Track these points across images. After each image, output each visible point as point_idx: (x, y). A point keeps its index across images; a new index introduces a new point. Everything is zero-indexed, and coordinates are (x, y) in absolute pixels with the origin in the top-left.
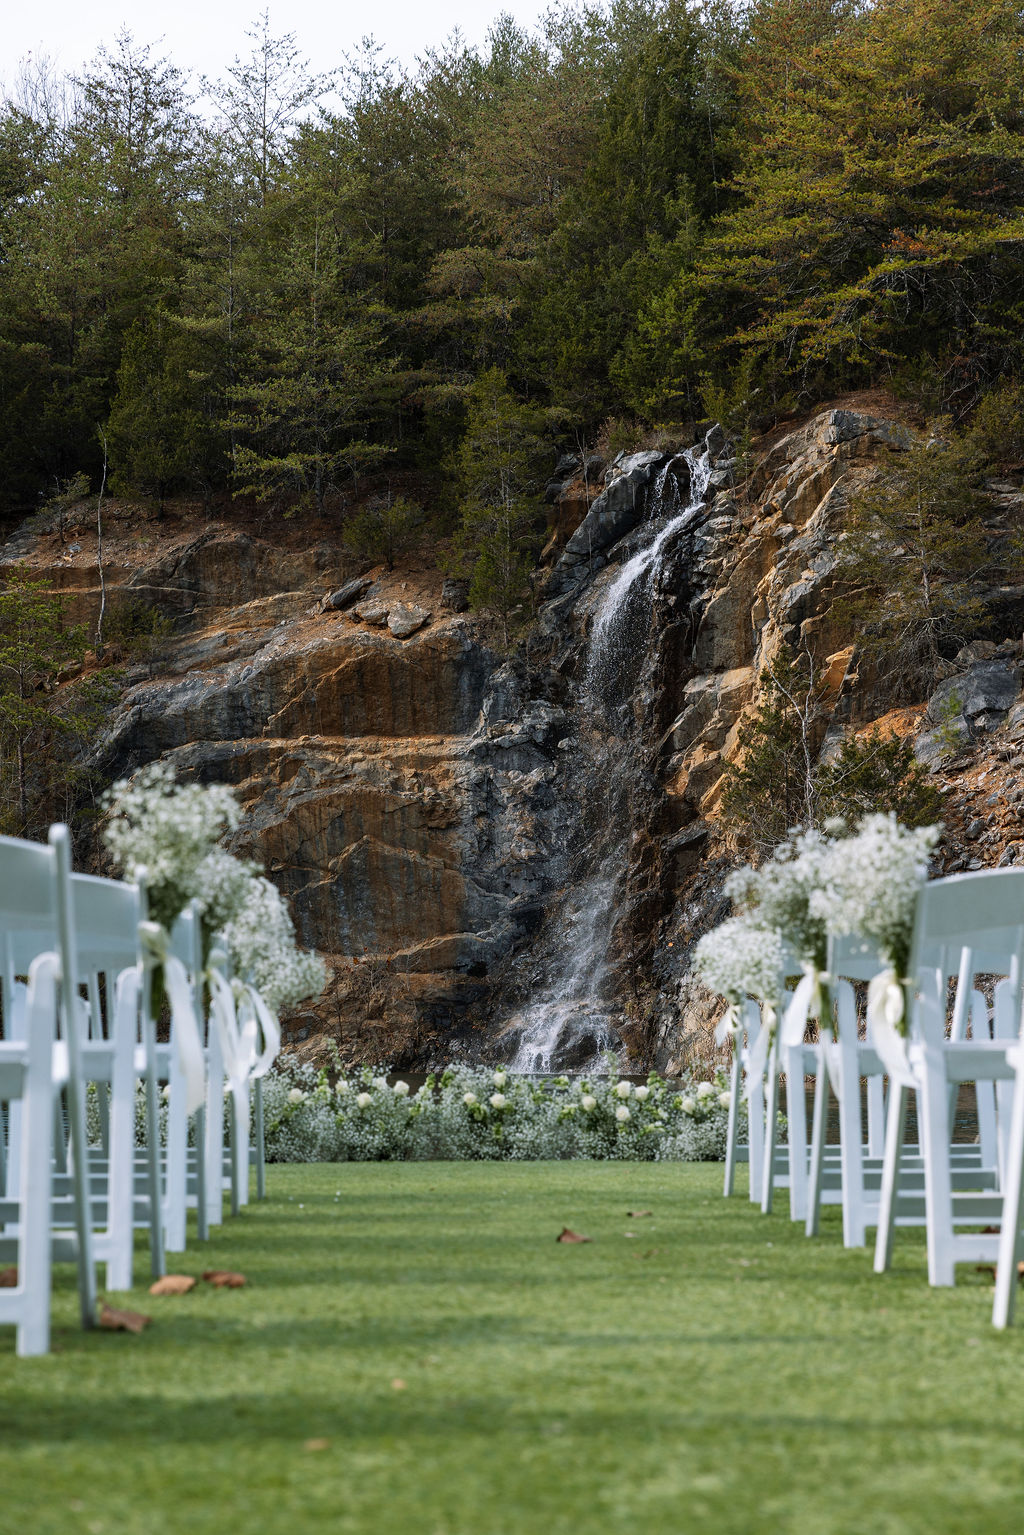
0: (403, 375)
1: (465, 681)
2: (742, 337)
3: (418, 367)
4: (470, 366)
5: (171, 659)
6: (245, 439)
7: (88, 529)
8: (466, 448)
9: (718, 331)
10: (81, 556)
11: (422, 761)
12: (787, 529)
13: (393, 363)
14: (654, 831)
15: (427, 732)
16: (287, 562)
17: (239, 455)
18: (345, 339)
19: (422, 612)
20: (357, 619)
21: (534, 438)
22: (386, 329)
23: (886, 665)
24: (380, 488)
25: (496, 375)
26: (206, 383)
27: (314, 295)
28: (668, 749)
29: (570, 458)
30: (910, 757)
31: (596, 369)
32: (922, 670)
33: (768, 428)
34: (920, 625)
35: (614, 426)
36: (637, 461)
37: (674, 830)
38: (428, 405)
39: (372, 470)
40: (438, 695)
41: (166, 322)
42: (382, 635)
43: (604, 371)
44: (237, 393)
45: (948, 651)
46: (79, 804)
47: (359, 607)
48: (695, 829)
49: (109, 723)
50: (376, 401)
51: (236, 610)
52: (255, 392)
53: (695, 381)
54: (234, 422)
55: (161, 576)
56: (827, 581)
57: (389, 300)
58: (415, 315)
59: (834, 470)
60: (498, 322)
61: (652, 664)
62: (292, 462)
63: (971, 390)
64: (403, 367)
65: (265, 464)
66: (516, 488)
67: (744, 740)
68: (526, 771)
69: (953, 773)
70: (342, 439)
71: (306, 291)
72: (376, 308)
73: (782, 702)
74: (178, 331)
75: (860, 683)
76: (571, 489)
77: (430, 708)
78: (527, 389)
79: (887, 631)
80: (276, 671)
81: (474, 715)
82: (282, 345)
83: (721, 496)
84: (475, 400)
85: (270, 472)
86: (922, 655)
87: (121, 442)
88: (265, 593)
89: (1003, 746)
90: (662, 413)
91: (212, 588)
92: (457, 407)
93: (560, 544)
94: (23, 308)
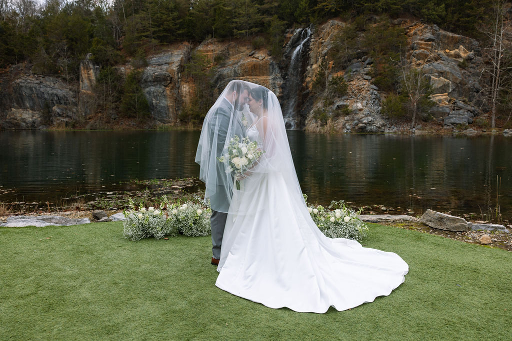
0: (261, 17)
1: (271, 67)
2: (316, 8)
3: (263, 15)
4: (272, 15)
5: (225, 64)
6: (236, 28)
7: (211, 43)
8: (271, 29)
9: (313, 7)
10: (210, 47)
11: (264, 80)
12: (323, 41)
13: (259, 14)
14: (301, 91)
15: (265, 76)
16: (243, 49)
17: (235, 31)
18: (251, 10)
19: (264, 56)
20: (254, 57)
21: (281, 27)
22: (258, 9)
23: (339, 64)
24: (257, 36)
25: (276, 16)
26: (229, 19)
27: (246, 3)
28: (303, 78)
29: (288, 30)
30: (343, 79)
31: (292, 14)
32: (345, 64)
33: (321, 24)
34: (345, 57)
35: (295, 24)
36: (298, 30)
37: (304, 91)
38: (265, 22)
39: (256, 33)
40: (267, 70)
41: (223, 8)
42: (258, 60)
43: (293, 15)
44: (234, 20)
45: (350, 61)
46: (212, 87)
47: (254, 55)
48: (307, 91)
49: (215, 75)
50: (256, 21)
51: (235, 56)
52: (237, 20)
53: (308, 16)
54: (234, 25)
55: (222, 51)
56: (330, 49)
57: (259, 4)
58: (263, 6)
59: (331, 31)
60: (276, 7)
61: (301, 64)
62: (243, 31)
63: (355, 16)
64: (261, 15)
65: (239, 32)
66: (279, 35)
67: (316, 76)
68: (281, 81)
69: (350, 82)
70: (251, 28)
71: (245, 3)
72: (257, 5)
73: (322, 70)
74: (224, 10)
75: (335, 67)
76: (288, 35)
77: (265, 72)
78: (281, 18)
79: (339, 58)
80: (240, 66)
81: (272, 73)
82: (241, 12)
83: (313, 36)
84: (273, 20)
85: (240, 33)
86: (345, 62)
87: (216, 29)
88: (240, 53)
89: (358, 77)
90: (302, 22)
91: (231, 53)
92: (270, 22)
93: (286, 45)
94: (200, 7)
